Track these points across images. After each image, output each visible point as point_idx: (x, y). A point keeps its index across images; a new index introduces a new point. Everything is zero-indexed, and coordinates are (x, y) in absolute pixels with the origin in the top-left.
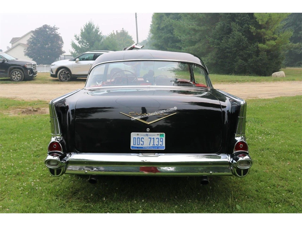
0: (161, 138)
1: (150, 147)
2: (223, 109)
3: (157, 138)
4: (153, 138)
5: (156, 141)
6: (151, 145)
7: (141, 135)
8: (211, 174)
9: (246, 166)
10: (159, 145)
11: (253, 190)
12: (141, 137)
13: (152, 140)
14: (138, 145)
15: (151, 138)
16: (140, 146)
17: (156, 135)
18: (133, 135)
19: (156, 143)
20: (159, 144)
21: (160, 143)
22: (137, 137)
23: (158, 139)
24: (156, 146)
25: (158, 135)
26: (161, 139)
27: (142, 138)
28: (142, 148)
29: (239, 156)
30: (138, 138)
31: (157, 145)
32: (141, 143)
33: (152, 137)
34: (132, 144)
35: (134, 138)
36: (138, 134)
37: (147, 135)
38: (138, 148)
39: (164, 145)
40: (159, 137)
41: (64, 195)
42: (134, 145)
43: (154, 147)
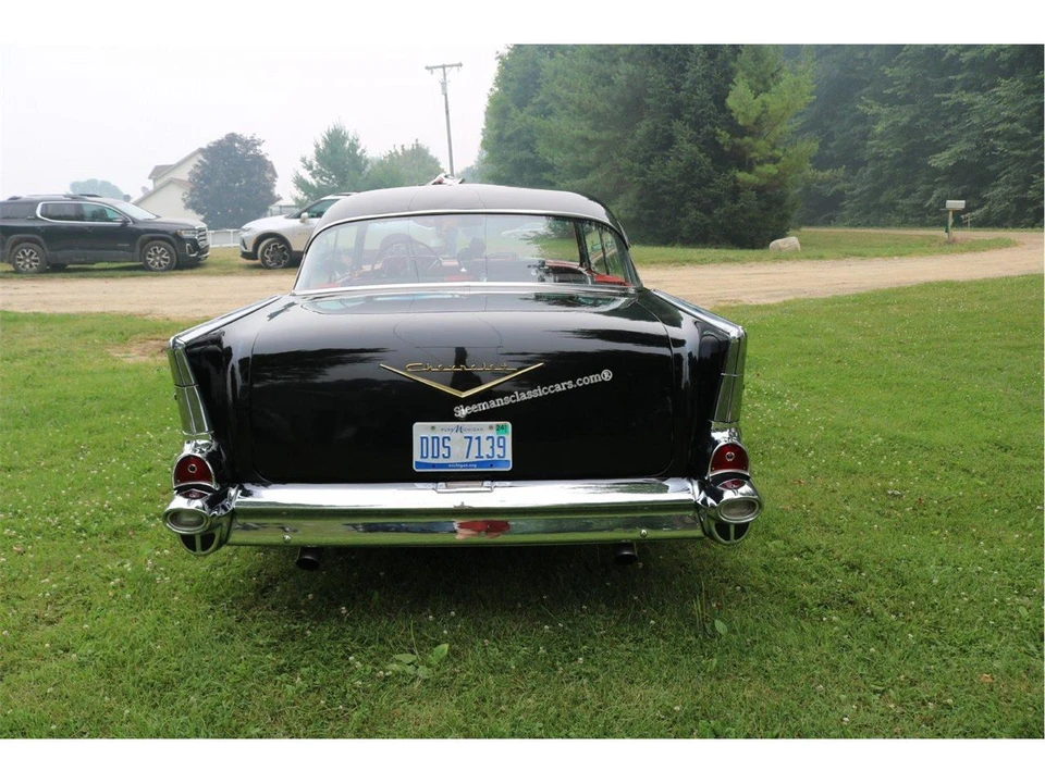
0: (499, 438)
1: (469, 463)
2: (676, 350)
3: (488, 438)
4: (478, 438)
5: (486, 445)
6: (472, 458)
7: (442, 428)
8: (644, 536)
9: (743, 514)
10: (496, 458)
11: (756, 566)
12: (441, 435)
13: (475, 442)
14: (433, 457)
15: (471, 438)
16: (441, 460)
17: (485, 429)
18: (421, 430)
19: (486, 451)
20: (496, 454)
21: (499, 451)
22: (430, 435)
23: (490, 440)
24: (485, 459)
25: (491, 427)
26: (501, 440)
27: (444, 438)
28: (445, 466)
29: (724, 486)
30: (433, 438)
31: (488, 456)
32: (444, 451)
33: (474, 435)
34: (417, 457)
35: (422, 438)
36: (433, 428)
37: (459, 429)
38: (434, 466)
39: (509, 457)
40: (493, 433)
41: (233, 599)
42: (422, 457)
43: (479, 464)
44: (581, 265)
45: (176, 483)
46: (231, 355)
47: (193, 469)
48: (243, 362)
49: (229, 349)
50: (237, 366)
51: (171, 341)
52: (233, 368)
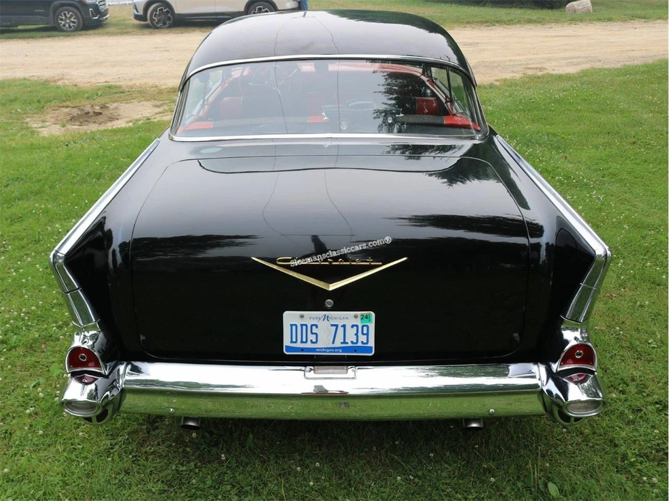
0: (363, 326)
1: (334, 348)
3: (353, 326)
4: (344, 326)
5: (351, 332)
6: (338, 344)
7: (310, 317)
8: (492, 414)
10: (360, 344)
12: (309, 323)
13: (340, 330)
14: (302, 342)
15: (337, 326)
16: (309, 345)
17: (349, 318)
18: (290, 318)
19: (351, 337)
20: (360, 341)
21: (362, 338)
22: (299, 322)
23: (355, 328)
24: (350, 344)
25: (356, 317)
26: (365, 328)
27: (312, 325)
28: (313, 350)
29: (571, 379)
30: (302, 325)
31: (352, 342)
32: (312, 337)
33: (340, 323)
34: (287, 342)
35: (292, 325)
36: (302, 316)
37: (327, 318)
38: (302, 350)
39: (372, 343)
40: (358, 322)
42: (292, 342)
43: (344, 349)
44: (423, 74)
45: (69, 367)
46: (112, 238)
47: (83, 358)
48: (123, 246)
49: (110, 231)
50: (118, 250)
51: (51, 256)
52: (114, 251)
